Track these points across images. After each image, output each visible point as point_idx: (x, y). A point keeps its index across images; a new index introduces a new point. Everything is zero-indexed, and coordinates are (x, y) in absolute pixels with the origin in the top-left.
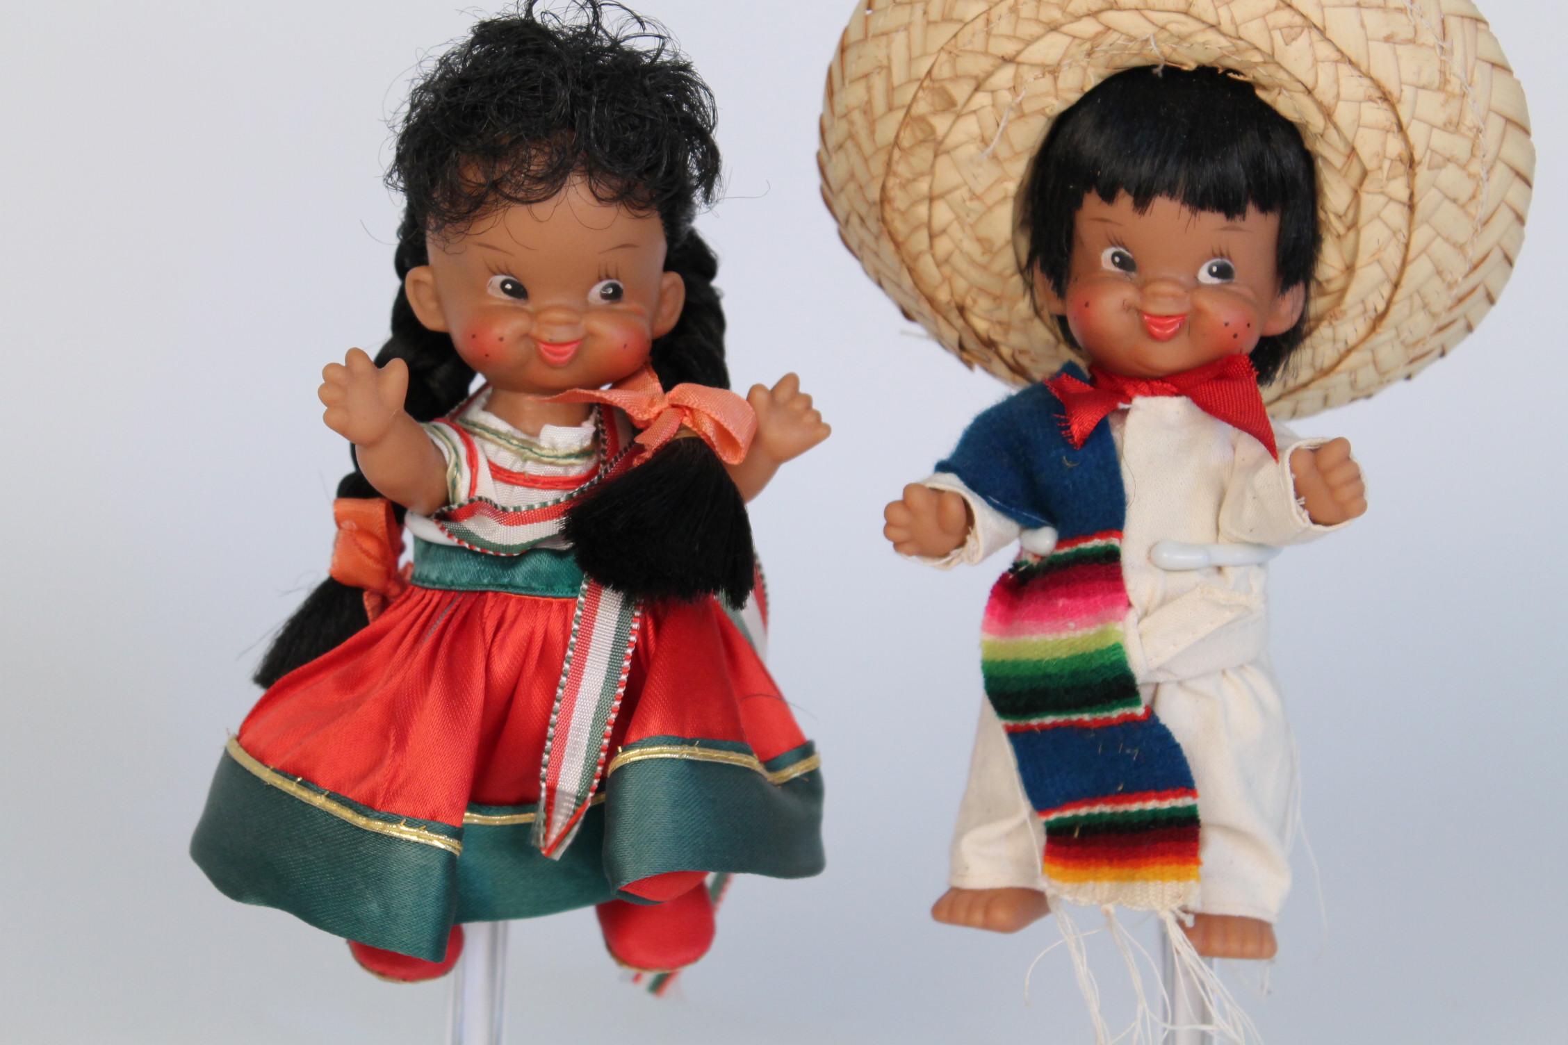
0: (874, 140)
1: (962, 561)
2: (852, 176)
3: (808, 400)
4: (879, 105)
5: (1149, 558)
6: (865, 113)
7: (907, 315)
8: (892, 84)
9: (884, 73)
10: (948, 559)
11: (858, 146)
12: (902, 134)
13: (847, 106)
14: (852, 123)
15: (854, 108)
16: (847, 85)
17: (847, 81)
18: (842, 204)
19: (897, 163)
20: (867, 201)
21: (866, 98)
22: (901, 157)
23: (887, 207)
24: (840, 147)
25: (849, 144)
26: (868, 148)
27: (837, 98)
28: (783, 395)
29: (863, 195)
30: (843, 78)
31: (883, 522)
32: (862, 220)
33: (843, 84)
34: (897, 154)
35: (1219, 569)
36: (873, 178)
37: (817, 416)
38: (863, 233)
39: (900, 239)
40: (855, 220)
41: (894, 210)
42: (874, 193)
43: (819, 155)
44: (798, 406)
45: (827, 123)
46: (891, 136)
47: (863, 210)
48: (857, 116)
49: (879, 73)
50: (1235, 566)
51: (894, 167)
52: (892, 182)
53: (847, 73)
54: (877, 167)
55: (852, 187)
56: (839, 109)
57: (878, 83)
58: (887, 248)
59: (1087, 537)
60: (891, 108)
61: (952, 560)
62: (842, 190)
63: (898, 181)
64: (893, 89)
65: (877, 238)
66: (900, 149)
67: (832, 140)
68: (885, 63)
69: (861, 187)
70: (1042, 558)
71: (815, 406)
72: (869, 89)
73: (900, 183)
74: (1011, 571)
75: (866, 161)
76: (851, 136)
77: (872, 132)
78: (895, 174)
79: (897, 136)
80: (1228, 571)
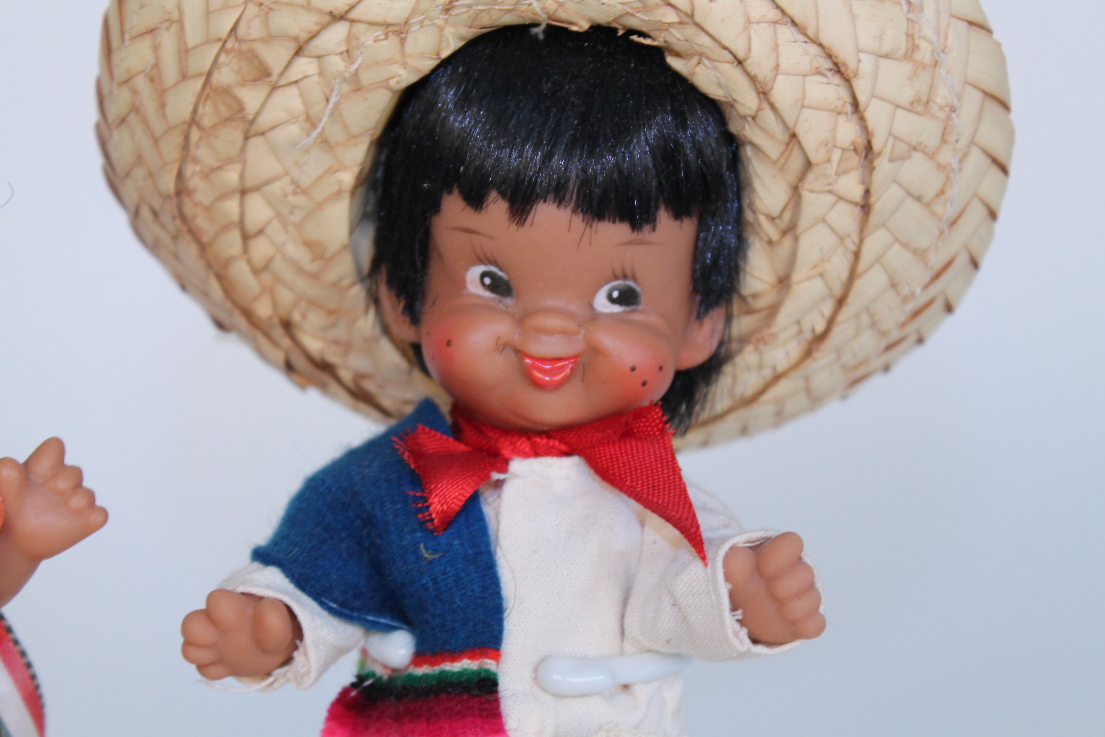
0: (164, 115)
1: (288, 680)
2: (139, 159)
3: (77, 474)
4: (170, 72)
5: (535, 679)
6: (152, 80)
7: (220, 325)
8: (185, 43)
9: (174, 28)
10: (271, 680)
11: (145, 122)
12: (201, 110)
13: (128, 70)
14: (135, 92)
15: (138, 74)
16: (127, 43)
17: (127, 37)
18: (130, 191)
19: (197, 146)
20: (160, 194)
21: (152, 61)
22: (200, 139)
23: (187, 201)
24: (123, 121)
25: (133, 118)
26: (158, 127)
27: (116, 58)
28: (43, 467)
29: (155, 184)
30: (122, 33)
31: (180, 640)
32: (155, 214)
33: (123, 40)
34: (195, 134)
35: (626, 687)
36: (166, 164)
37: (91, 496)
38: (156, 229)
39: (205, 239)
40: (146, 213)
41: (197, 204)
42: (168, 183)
43: (98, 127)
44: (63, 484)
45: (106, 90)
46: (186, 112)
47: (157, 202)
48: (141, 83)
49: (168, 28)
50: (647, 682)
51: (193, 151)
52: (190, 169)
53: (127, 27)
54: (171, 149)
55: (139, 173)
56: (120, 73)
57: (168, 40)
58: (189, 251)
59: (455, 656)
60: (184, 76)
61: (274, 681)
62: (127, 175)
63: (198, 168)
64: (187, 51)
65: (175, 238)
66: (200, 128)
67: (114, 111)
68: (175, 15)
69: (151, 174)
70: (394, 670)
71: (87, 483)
72: (156, 48)
73: (201, 171)
74: (354, 685)
75: (156, 141)
76: (136, 108)
77: (163, 106)
78: (195, 160)
79: (195, 111)
80: (637, 689)
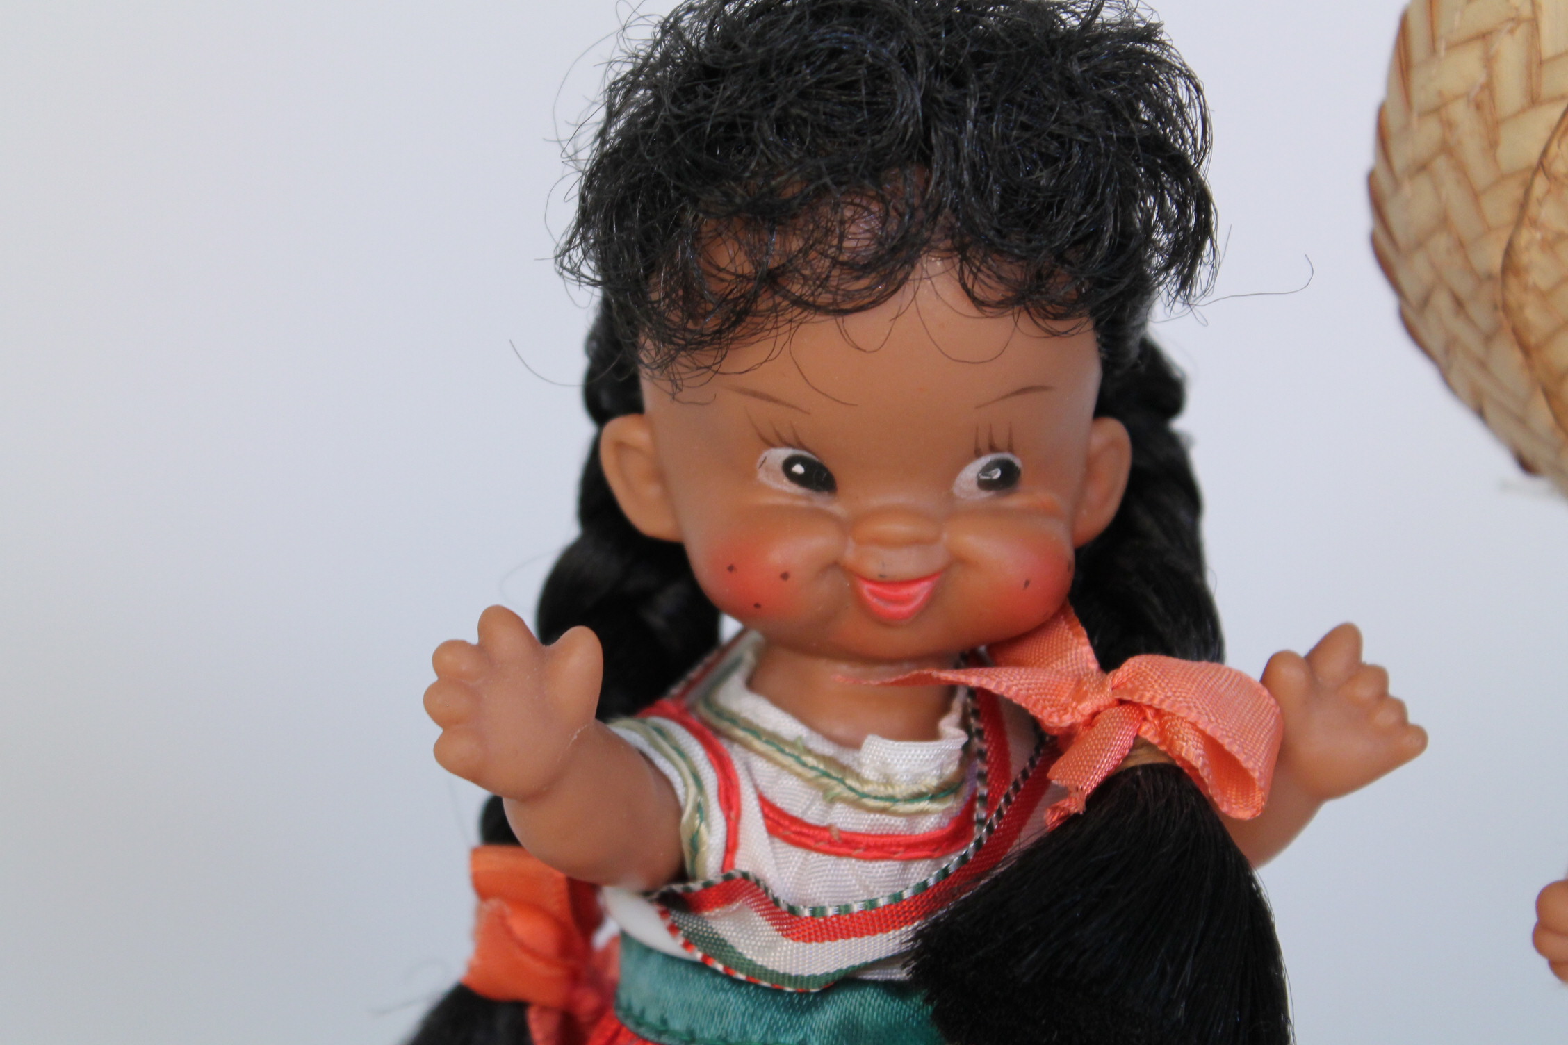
0: (1495, 159)
2: (1444, 221)
3: (1379, 676)
4: (1510, 91)
6: (1479, 107)
7: (1527, 466)
8: (1539, 52)
9: (1521, 31)
11: (1461, 169)
12: (1554, 149)
13: (1440, 94)
14: (1448, 125)
15: (1456, 98)
16: (1442, 53)
17: (1442, 46)
18: (1416, 273)
19: (1540, 203)
20: (1472, 271)
21: (1481, 78)
22: (1548, 192)
23: (1513, 283)
24: (1423, 167)
25: (1441, 164)
26: (1481, 174)
27: (1418, 78)
28: (1334, 667)
29: (1466, 259)
30: (1433, 39)
32: (1459, 304)
33: (1433, 50)
34: (1540, 185)
36: (1489, 229)
37: (1399, 707)
38: (1458, 327)
39: (1533, 340)
40: (1442, 301)
41: (1525, 288)
42: (1491, 257)
43: (1371, 179)
44: (1364, 692)
45: (1395, 121)
46: (1532, 153)
47: (1464, 286)
48: (1461, 113)
49: (1512, 32)
51: (1533, 209)
52: (1526, 236)
53: (1442, 29)
54: (1500, 208)
55: (1441, 243)
56: (1422, 97)
57: (1510, 51)
58: (1507, 358)
60: (1534, 100)
62: (1420, 244)
63: (1538, 236)
64: (1541, 63)
65: (1488, 339)
66: (1551, 178)
67: (1402, 156)
68: (1526, 11)
69: (1461, 245)
71: (1394, 690)
72: (1489, 62)
73: (1543, 240)
75: (1475, 196)
76: (1447, 149)
77: (1493, 144)
78: (1534, 223)
79: (1545, 152)
